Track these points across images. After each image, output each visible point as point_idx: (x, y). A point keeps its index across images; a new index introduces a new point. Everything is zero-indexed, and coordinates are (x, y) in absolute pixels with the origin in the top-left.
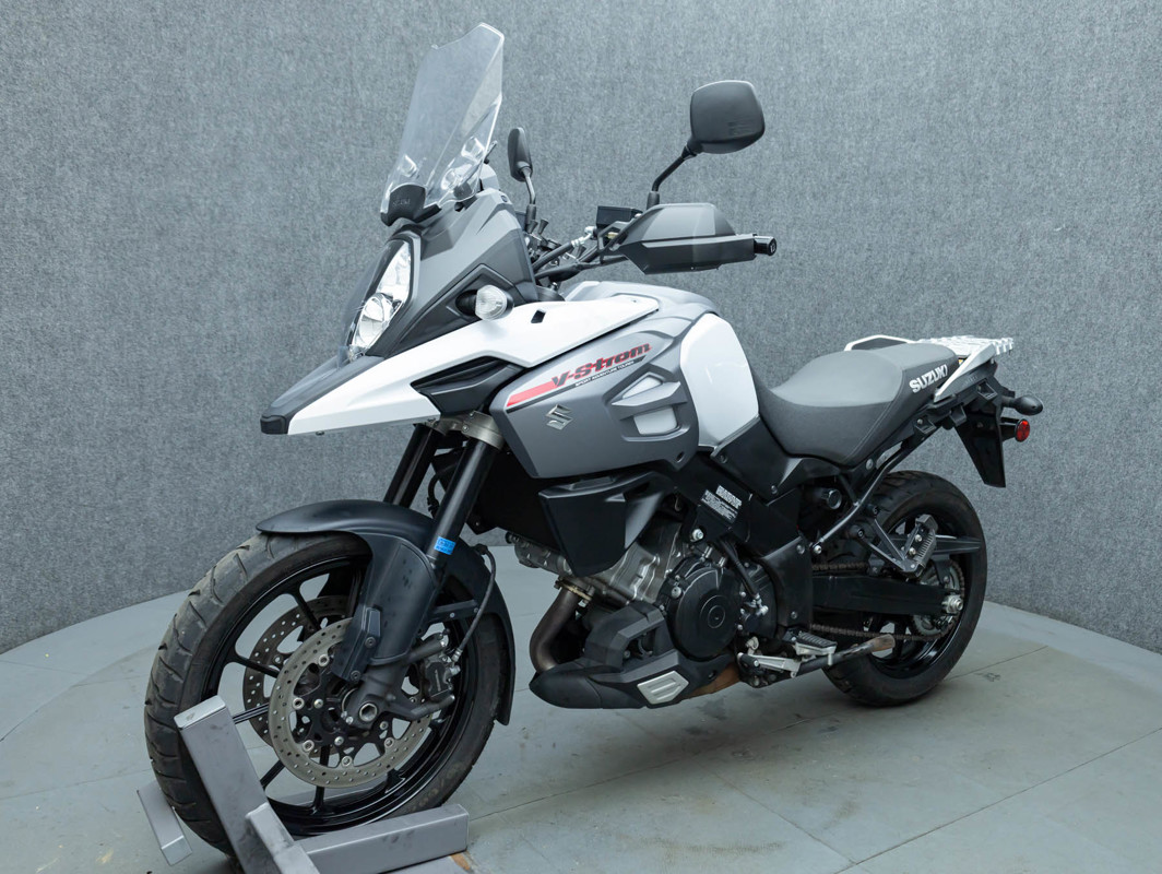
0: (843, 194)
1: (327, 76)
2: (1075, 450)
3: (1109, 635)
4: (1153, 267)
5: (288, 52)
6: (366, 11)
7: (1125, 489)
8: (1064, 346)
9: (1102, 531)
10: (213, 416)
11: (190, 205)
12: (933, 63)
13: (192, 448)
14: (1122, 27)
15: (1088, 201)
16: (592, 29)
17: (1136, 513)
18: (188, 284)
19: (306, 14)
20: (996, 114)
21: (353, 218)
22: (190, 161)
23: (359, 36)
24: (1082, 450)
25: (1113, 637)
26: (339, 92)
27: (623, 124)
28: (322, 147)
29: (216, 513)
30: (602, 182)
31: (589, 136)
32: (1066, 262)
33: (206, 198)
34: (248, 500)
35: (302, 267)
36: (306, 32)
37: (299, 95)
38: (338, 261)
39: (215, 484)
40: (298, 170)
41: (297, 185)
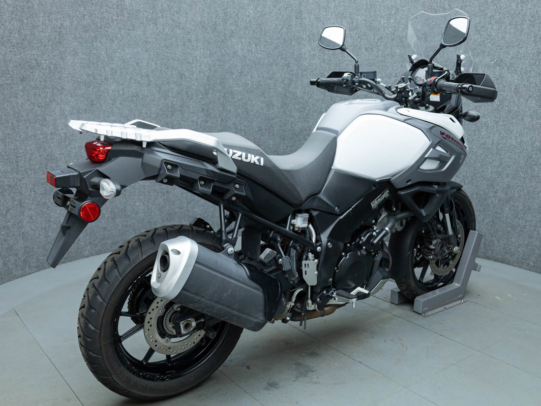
0: (381, 48)
2: (504, 175)
3: (525, 269)
7: (530, 194)
8: (497, 123)
9: (519, 216)
11: (38, 64)
13: (46, 194)
15: (508, 47)
17: (536, 206)
18: (39, 107)
20: (459, 4)
21: (125, 69)
22: (36, 40)
24: (507, 176)
25: (527, 269)
27: (265, 14)
28: (107, 31)
30: (256, 45)
31: (248, 21)
32: (497, 79)
33: (46, 60)
35: (100, 96)
37: (93, 3)
38: (119, 92)
39: (59, 212)
40: (94, 43)
41: (95, 52)
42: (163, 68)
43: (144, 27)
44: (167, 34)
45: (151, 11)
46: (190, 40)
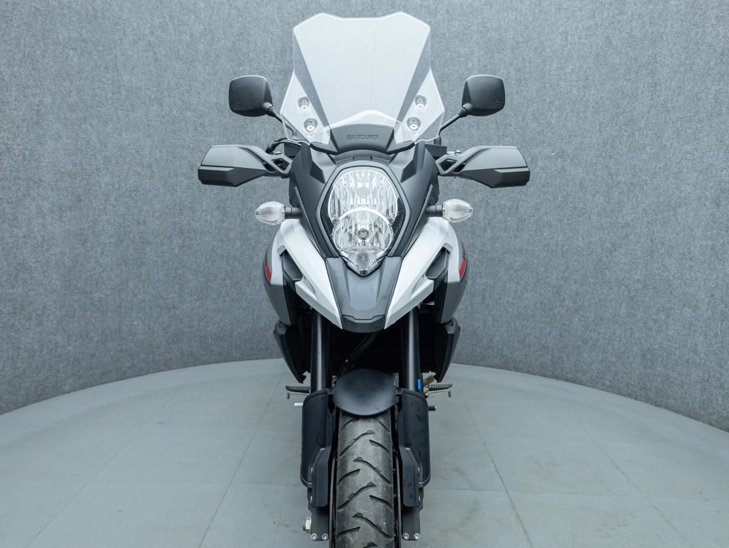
1: (100, 66)
2: (572, 281)
3: (600, 389)
4: (609, 173)
5: (72, 49)
6: (125, 24)
7: (602, 303)
8: (561, 221)
9: (590, 328)
10: (30, 290)
11: (8, 149)
12: (476, 59)
13: (15, 313)
14: (584, 36)
15: (570, 137)
16: (271, 39)
17: (609, 316)
18: (8, 203)
19: (84, 24)
21: (122, 157)
22: (7, 120)
23: (121, 40)
24: (575, 282)
25: (602, 390)
26: (109, 76)
28: (99, 111)
29: (34, 356)
32: (560, 173)
33: (19, 145)
34: (56, 345)
35: (89, 190)
36: (84, 36)
37: (81, 77)
38: (113, 185)
39: (33, 336)
40: (83, 126)
41: (83, 136)
42: (170, 158)
43: (146, 108)
44: (175, 116)
45: (155, 89)
46: (202, 125)
